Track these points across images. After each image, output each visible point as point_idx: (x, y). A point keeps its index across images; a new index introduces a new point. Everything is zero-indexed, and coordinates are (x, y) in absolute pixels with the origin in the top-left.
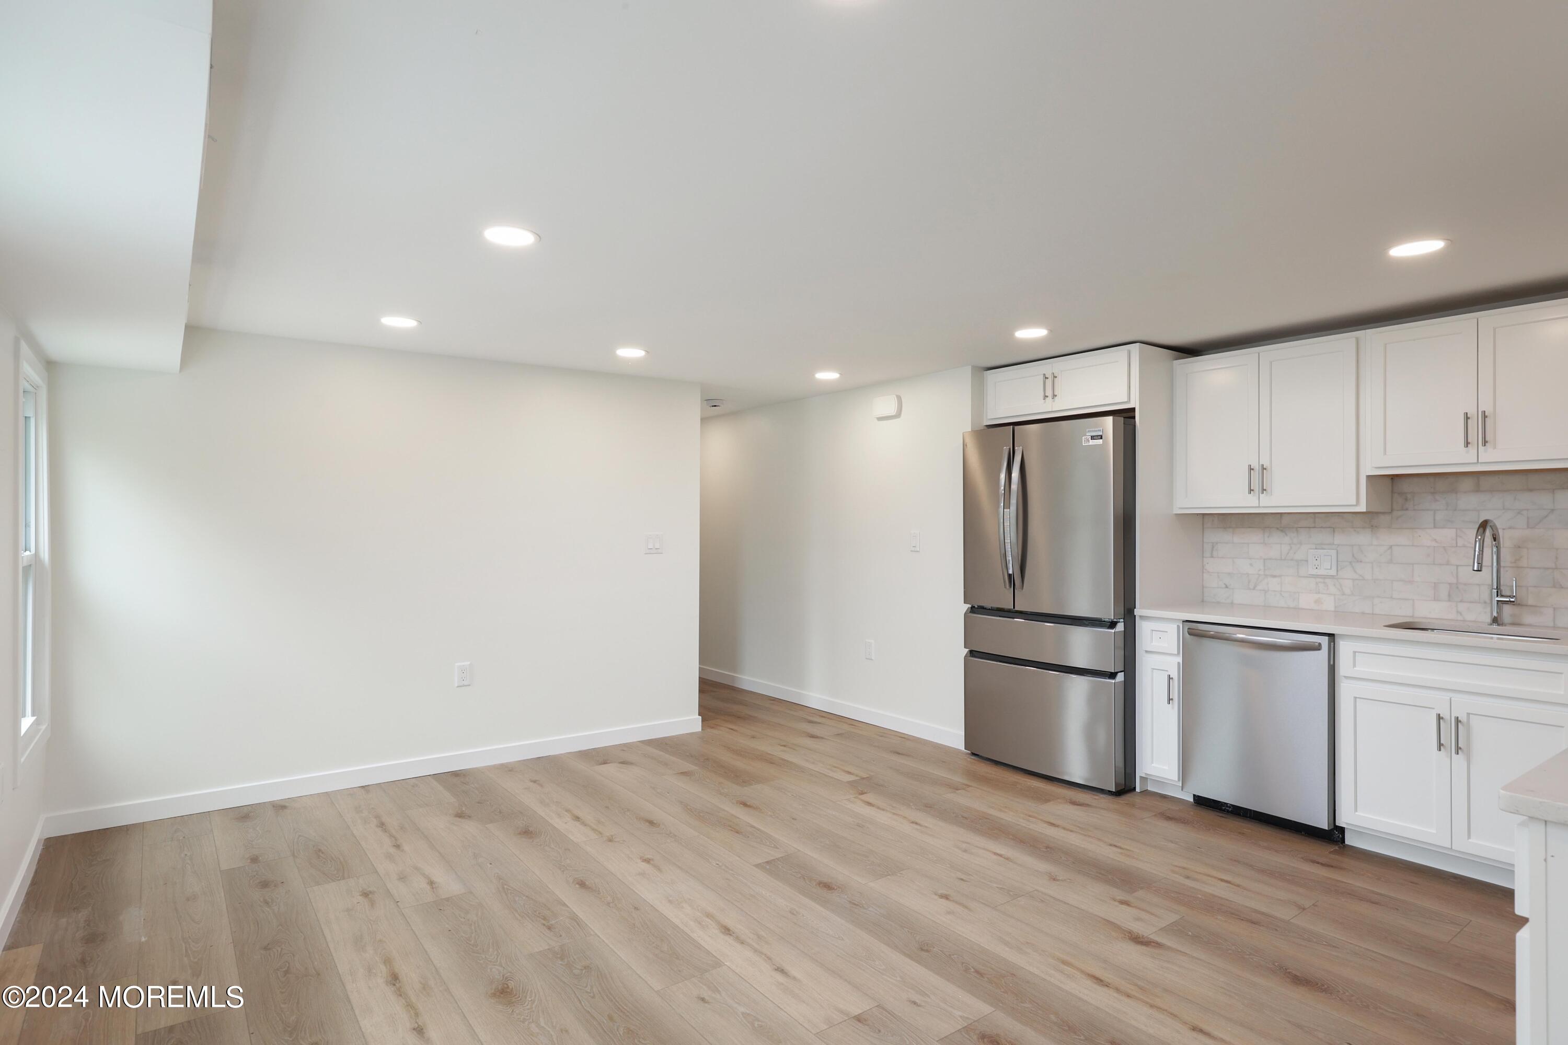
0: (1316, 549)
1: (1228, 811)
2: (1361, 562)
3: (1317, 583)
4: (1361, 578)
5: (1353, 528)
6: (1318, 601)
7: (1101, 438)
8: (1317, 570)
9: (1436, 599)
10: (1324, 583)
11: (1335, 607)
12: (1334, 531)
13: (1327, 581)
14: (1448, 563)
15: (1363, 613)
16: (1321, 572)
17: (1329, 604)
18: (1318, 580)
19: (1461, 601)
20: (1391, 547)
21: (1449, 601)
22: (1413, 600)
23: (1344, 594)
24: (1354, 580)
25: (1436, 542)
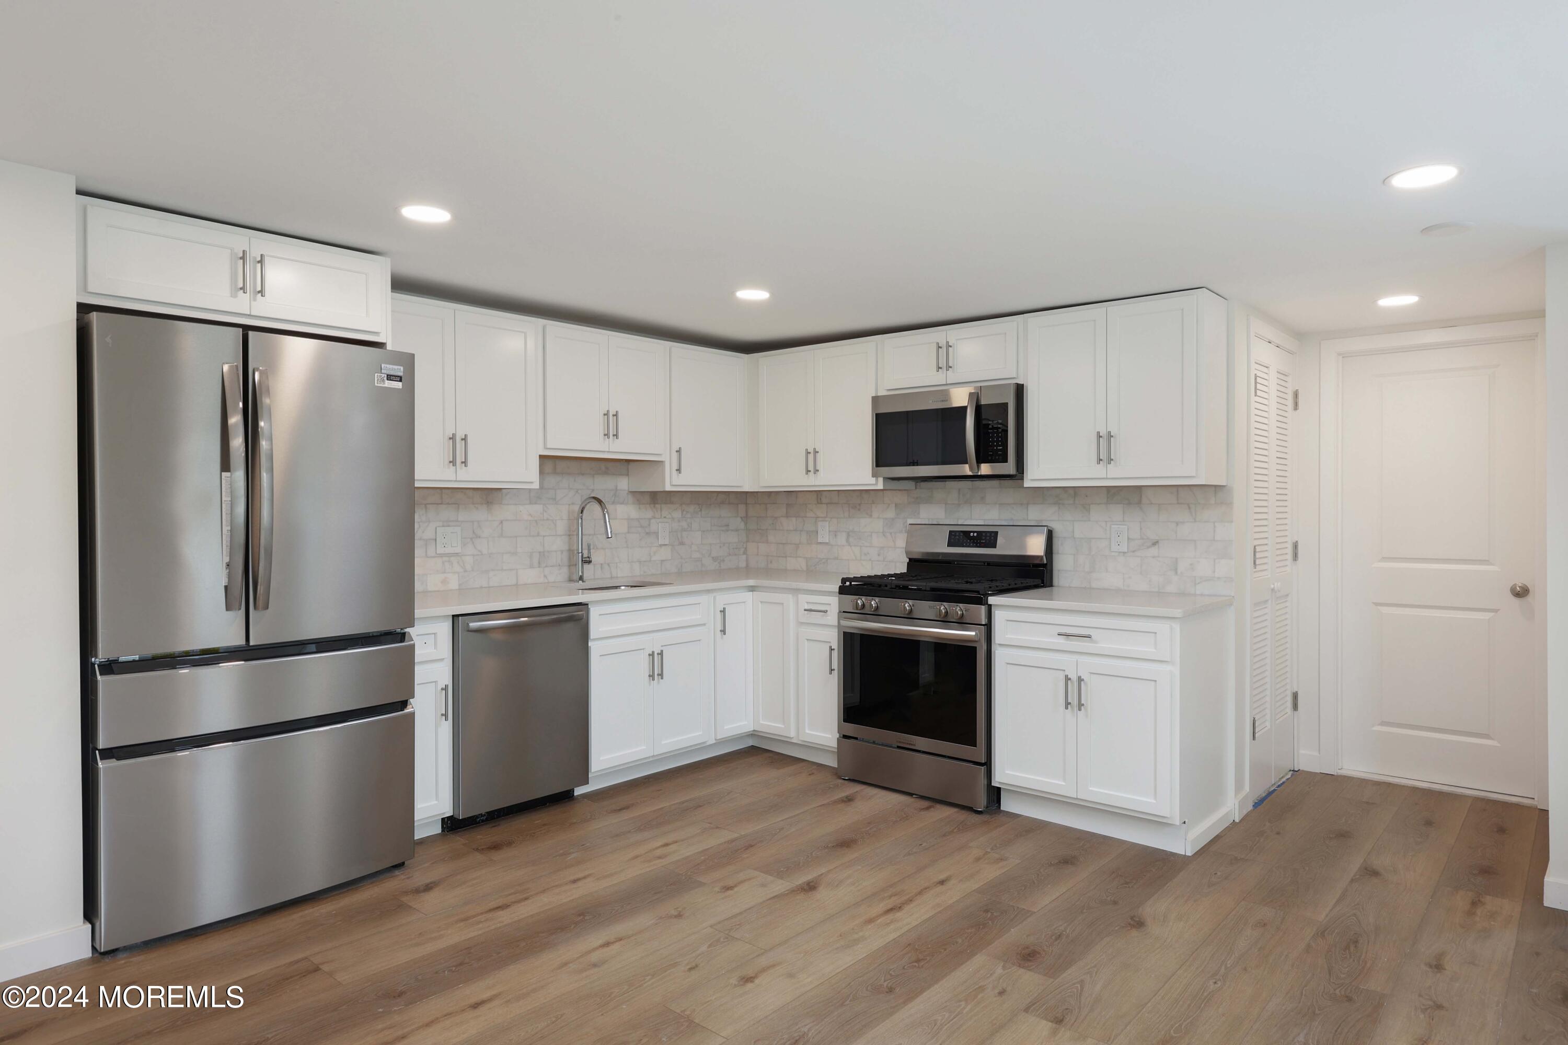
0: (443, 526)
1: (483, 821)
2: (479, 537)
3: (443, 563)
4: (479, 553)
5: (473, 504)
6: (444, 582)
7: (401, 381)
8: (445, 548)
9: (531, 567)
10: (449, 561)
11: (460, 585)
12: (458, 508)
13: (452, 559)
14: (538, 535)
15: (481, 587)
16: (449, 550)
17: (454, 584)
18: (445, 559)
19: (546, 566)
20: (502, 522)
21: (539, 567)
22: (517, 569)
23: (465, 571)
24: (474, 555)
25: (532, 516)
